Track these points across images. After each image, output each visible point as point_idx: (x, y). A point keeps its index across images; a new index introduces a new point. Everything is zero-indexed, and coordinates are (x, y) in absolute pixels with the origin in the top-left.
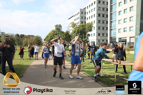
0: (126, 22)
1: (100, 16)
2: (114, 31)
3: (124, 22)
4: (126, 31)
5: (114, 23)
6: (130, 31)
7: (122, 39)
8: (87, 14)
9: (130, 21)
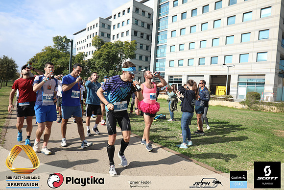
0: (183, 50)
1: (136, 36)
2: (161, 64)
3: (180, 50)
4: (182, 65)
5: (162, 51)
6: (188, 65)
7: (174, 78)
8: (114, 29)
9: (189, 49)
